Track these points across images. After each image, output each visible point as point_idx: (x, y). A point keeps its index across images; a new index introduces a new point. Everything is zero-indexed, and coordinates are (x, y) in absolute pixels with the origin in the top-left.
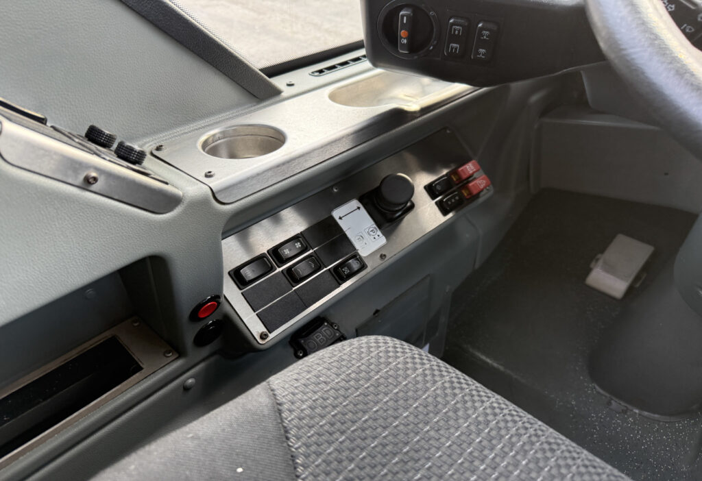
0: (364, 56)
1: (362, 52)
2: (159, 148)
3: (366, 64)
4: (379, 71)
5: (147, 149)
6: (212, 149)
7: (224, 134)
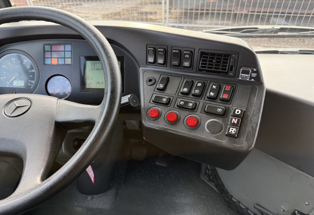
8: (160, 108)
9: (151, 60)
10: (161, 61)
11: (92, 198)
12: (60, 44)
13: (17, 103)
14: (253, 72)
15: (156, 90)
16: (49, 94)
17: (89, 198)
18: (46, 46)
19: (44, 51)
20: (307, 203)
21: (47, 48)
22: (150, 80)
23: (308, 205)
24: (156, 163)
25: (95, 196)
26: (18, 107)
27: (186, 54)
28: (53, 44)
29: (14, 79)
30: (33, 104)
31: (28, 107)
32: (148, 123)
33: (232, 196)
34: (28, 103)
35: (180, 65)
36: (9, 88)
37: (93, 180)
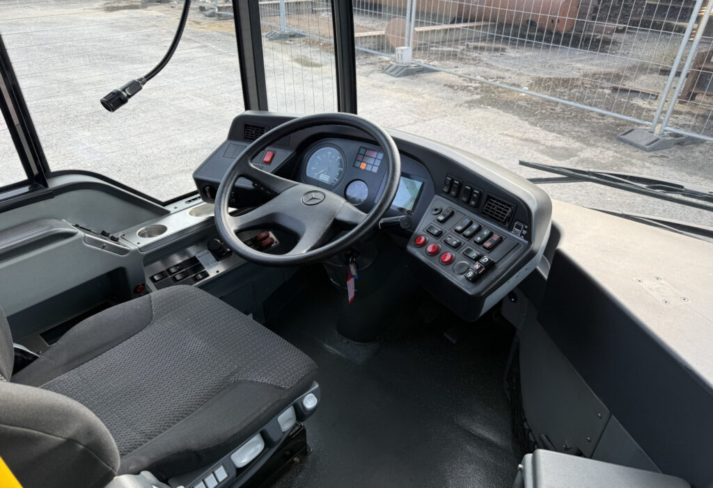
0: (199, 197)
1: (198, 195)
2: (124, 235)
3: (201, 200)
4: (205, 203)
5: (119, 236)
6: (142, 235)
7: (146, 229)
8: (429, 238)
9: (446, 190)
10: (453, 193)
11: (348, 343)
12: (374, 150)
13: (314, 195)
14: (525, 229)
15: (436, 221)
16: (346, 197)
17: (345, 340)
18: (362, 149)
19: (358, 153)
20: (589, 439)
21: (362, 151)
22: (436, 210)
23: (590, 441)
24: (445, 335)
25: (352, 342)
26: (313, 198)
27: (475, 193)
28: (368, 149)
29: (323, 173)
30: (326, 198)
31: (320, 201)
32: (412, 249)
33: (525, 420)
34: (321, 197)
35: (468, 202)
36: (315, 180)
37: (350, 299)
